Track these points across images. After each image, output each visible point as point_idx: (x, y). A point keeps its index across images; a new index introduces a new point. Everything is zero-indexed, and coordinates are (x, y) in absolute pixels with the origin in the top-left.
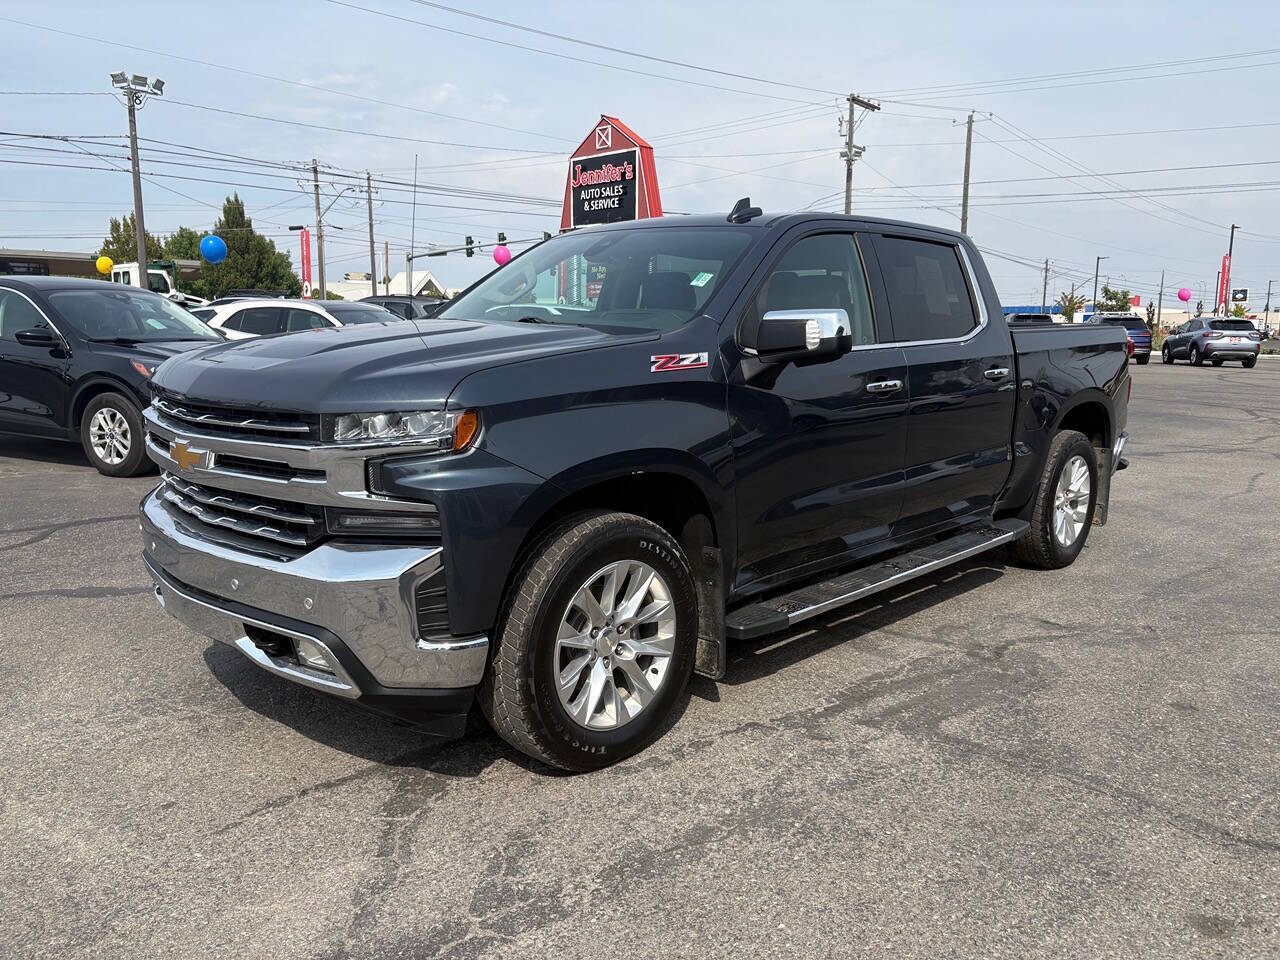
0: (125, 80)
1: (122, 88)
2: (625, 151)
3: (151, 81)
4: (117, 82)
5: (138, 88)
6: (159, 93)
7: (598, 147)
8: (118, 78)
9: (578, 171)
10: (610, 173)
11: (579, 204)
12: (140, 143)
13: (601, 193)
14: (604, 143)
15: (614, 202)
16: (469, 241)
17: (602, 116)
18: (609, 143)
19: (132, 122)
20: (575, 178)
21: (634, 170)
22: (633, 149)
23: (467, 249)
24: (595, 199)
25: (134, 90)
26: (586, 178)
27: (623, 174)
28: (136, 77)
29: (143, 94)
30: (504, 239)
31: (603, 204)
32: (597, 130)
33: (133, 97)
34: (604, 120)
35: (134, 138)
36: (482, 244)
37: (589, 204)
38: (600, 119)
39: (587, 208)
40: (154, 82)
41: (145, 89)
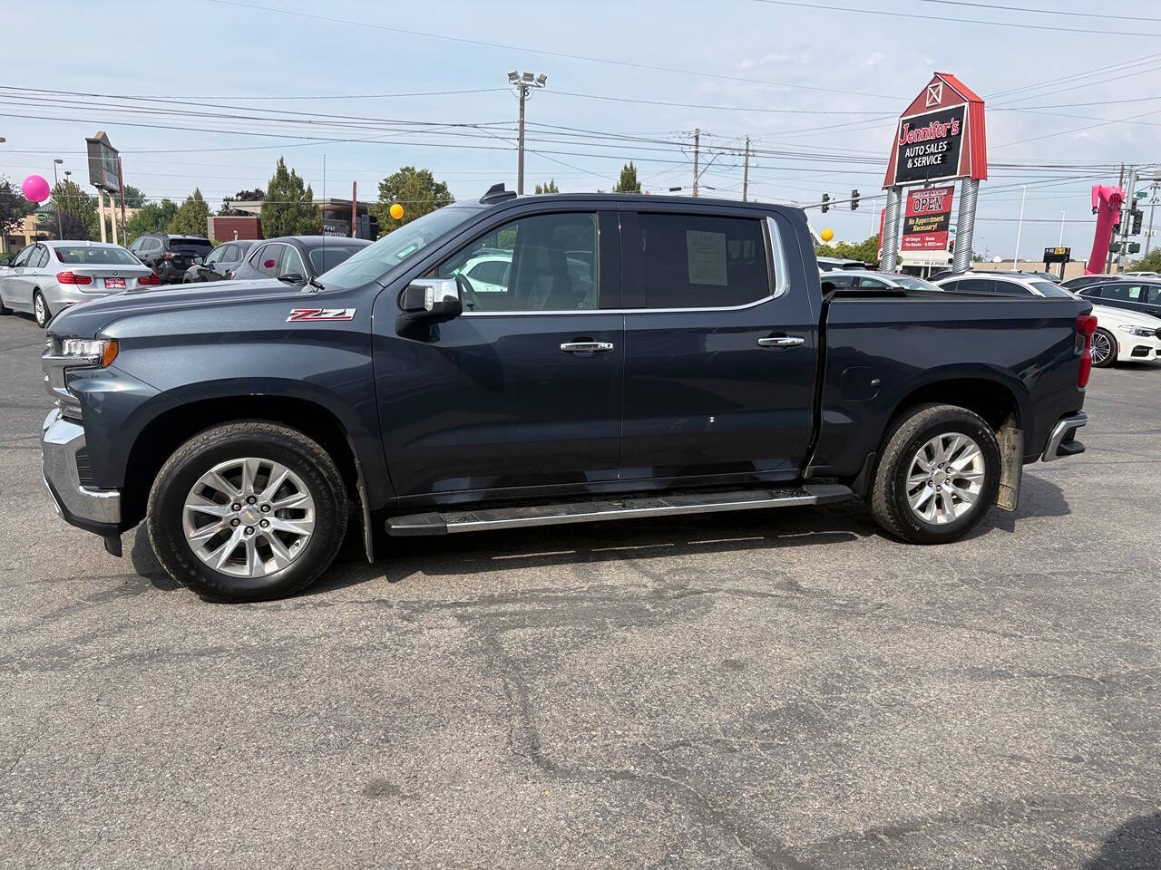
0: (518, 77)
1: (515, 84)
2: (954, 107)
3: (536, 76)
4: (512, 79)
5: (528, 83)
6: (542, 85)
7: (928, 104)
8: (513, 76)
9: (906, 129)
10: (937, 129)
11: (903, 161)
12: (526, 127)
13: (926, 151)
14: (935, 100)
15: (937, 158)
16: (826, 198)
17: (935, 73)
18: (939, 100)
19: (522, 110)
20: (902, 137)
21: (960, 126)
22: (962, 105)
23: (823, 206)
24: (919, 156)
25: (525, 84)
26: (912, 136)
27: (949, 131)
28: (525, 74)
29: (530, 88)
30: (858, 195)
31: (926, 161)
32: (929, 88)
33: (524, 90)
34: (937, 77)
35: (522, 123)
36: (836, 201)
37: (913, 161)
38: (933, 76)
39: (910, 165)
40: (538, 77)
41: (533, 83)
